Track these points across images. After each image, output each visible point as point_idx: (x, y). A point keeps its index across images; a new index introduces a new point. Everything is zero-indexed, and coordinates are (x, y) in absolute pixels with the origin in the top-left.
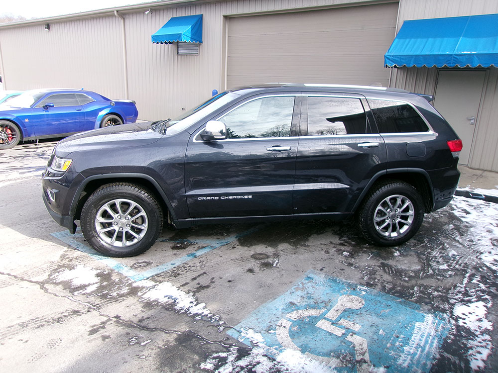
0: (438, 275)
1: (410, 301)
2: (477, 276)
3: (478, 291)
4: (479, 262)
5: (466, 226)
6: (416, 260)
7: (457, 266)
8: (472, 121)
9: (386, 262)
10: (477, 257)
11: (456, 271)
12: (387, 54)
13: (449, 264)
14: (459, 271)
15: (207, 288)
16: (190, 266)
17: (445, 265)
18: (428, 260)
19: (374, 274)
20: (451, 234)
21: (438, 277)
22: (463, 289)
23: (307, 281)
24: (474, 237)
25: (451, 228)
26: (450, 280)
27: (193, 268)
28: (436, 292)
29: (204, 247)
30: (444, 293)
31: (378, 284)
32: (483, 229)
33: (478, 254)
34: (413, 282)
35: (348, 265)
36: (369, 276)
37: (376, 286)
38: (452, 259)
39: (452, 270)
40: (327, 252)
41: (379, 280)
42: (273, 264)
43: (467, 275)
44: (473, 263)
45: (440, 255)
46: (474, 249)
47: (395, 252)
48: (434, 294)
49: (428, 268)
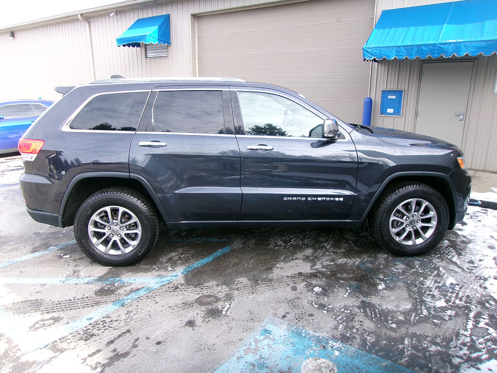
0: (435, 317)
1: (399, 364)
2: (483, 317)
3: (488, 340)
4: (484, 293)
5: (463, 242)
6: (406, 295)
7: (457, 302)
8: (461, 117)
9: (367, 300)
10: (480, 286)
11: (457, 309)
12: (365, 46)
13: (447, 298)
14: (460, 308)
15: (124, 357)
16: (112, 321)
17: (443, 300)
18: (421, 294)
19: (352, 321)
20: (447, 254)
21: (435, 321)
22: (468, 339)
23: (262, 337)
24: (474, 256)
25: (446, 245)
26: (450, 325)
27: (115, 324)
28: (433, 347)
29: (139, 289)
30: (445, 346)
31: (356, 336)
32: (483, 244)
33: (482, 281)
34: (403, 330)
35: (318, 308)
36: (344, 324)
37: (354, 340)
38: (451, 290)
39: (452, 308)
40: (294, 289)
41: (357, 329)
42: (222, 311)
43: (472, 315)
44: (477, 295)
45: (435, 286)
46: (477, 275)
47: (379, 284)
48: (430, 349)
49: (421, 306)
